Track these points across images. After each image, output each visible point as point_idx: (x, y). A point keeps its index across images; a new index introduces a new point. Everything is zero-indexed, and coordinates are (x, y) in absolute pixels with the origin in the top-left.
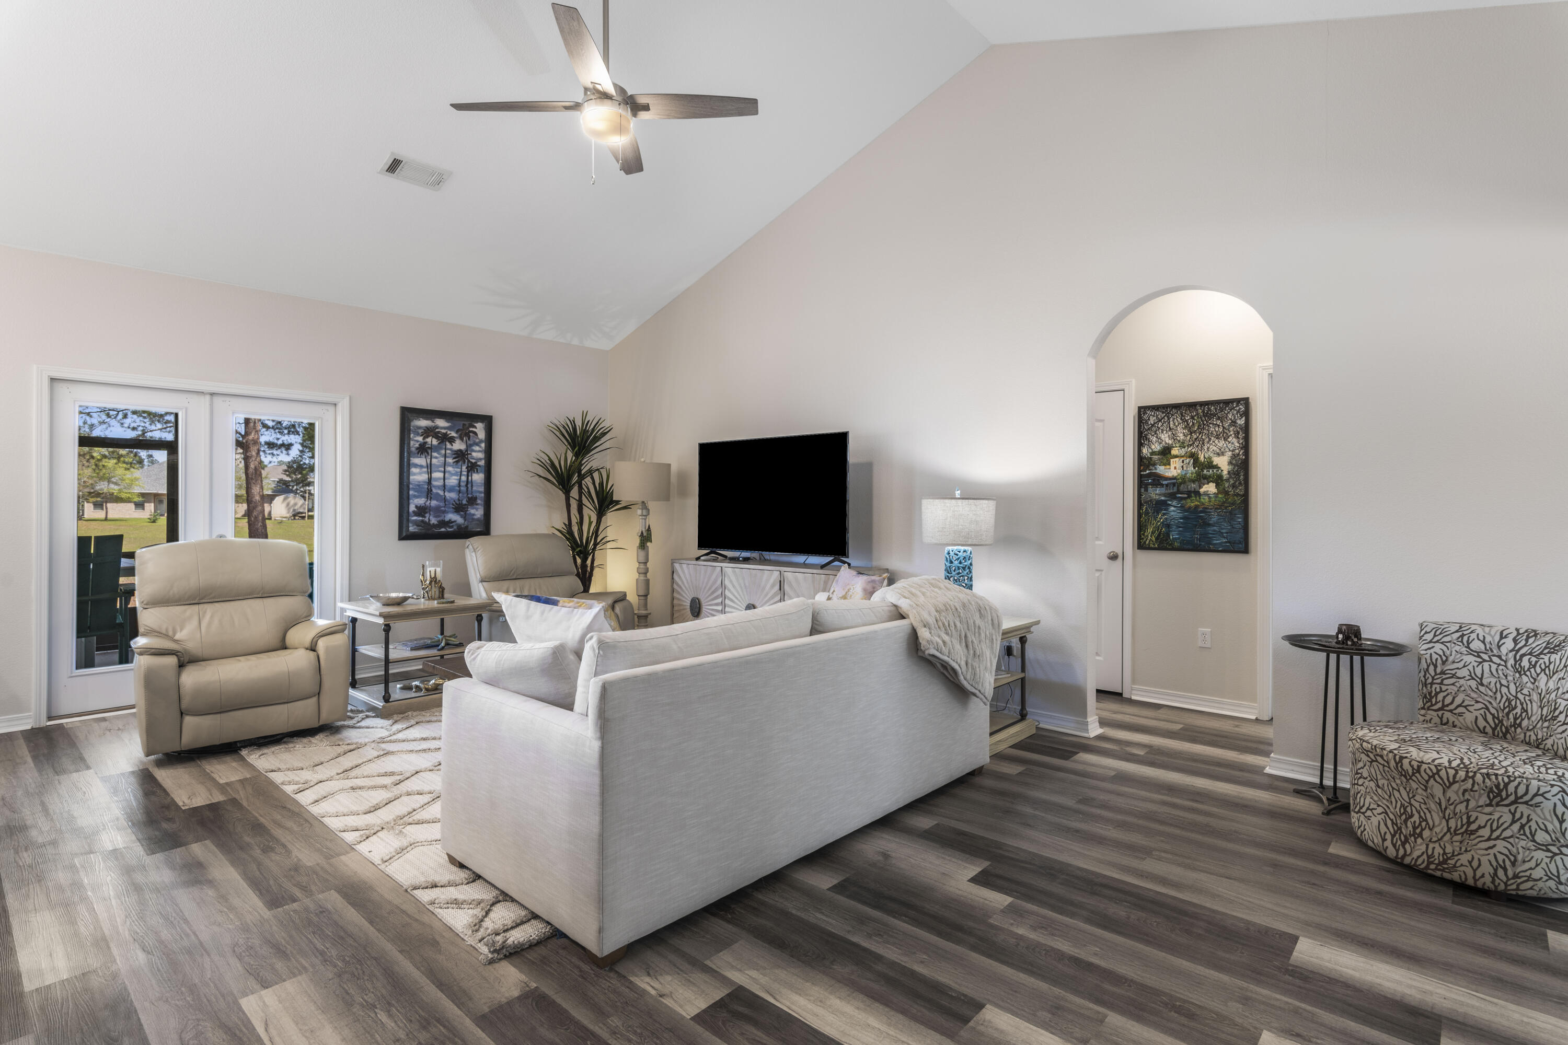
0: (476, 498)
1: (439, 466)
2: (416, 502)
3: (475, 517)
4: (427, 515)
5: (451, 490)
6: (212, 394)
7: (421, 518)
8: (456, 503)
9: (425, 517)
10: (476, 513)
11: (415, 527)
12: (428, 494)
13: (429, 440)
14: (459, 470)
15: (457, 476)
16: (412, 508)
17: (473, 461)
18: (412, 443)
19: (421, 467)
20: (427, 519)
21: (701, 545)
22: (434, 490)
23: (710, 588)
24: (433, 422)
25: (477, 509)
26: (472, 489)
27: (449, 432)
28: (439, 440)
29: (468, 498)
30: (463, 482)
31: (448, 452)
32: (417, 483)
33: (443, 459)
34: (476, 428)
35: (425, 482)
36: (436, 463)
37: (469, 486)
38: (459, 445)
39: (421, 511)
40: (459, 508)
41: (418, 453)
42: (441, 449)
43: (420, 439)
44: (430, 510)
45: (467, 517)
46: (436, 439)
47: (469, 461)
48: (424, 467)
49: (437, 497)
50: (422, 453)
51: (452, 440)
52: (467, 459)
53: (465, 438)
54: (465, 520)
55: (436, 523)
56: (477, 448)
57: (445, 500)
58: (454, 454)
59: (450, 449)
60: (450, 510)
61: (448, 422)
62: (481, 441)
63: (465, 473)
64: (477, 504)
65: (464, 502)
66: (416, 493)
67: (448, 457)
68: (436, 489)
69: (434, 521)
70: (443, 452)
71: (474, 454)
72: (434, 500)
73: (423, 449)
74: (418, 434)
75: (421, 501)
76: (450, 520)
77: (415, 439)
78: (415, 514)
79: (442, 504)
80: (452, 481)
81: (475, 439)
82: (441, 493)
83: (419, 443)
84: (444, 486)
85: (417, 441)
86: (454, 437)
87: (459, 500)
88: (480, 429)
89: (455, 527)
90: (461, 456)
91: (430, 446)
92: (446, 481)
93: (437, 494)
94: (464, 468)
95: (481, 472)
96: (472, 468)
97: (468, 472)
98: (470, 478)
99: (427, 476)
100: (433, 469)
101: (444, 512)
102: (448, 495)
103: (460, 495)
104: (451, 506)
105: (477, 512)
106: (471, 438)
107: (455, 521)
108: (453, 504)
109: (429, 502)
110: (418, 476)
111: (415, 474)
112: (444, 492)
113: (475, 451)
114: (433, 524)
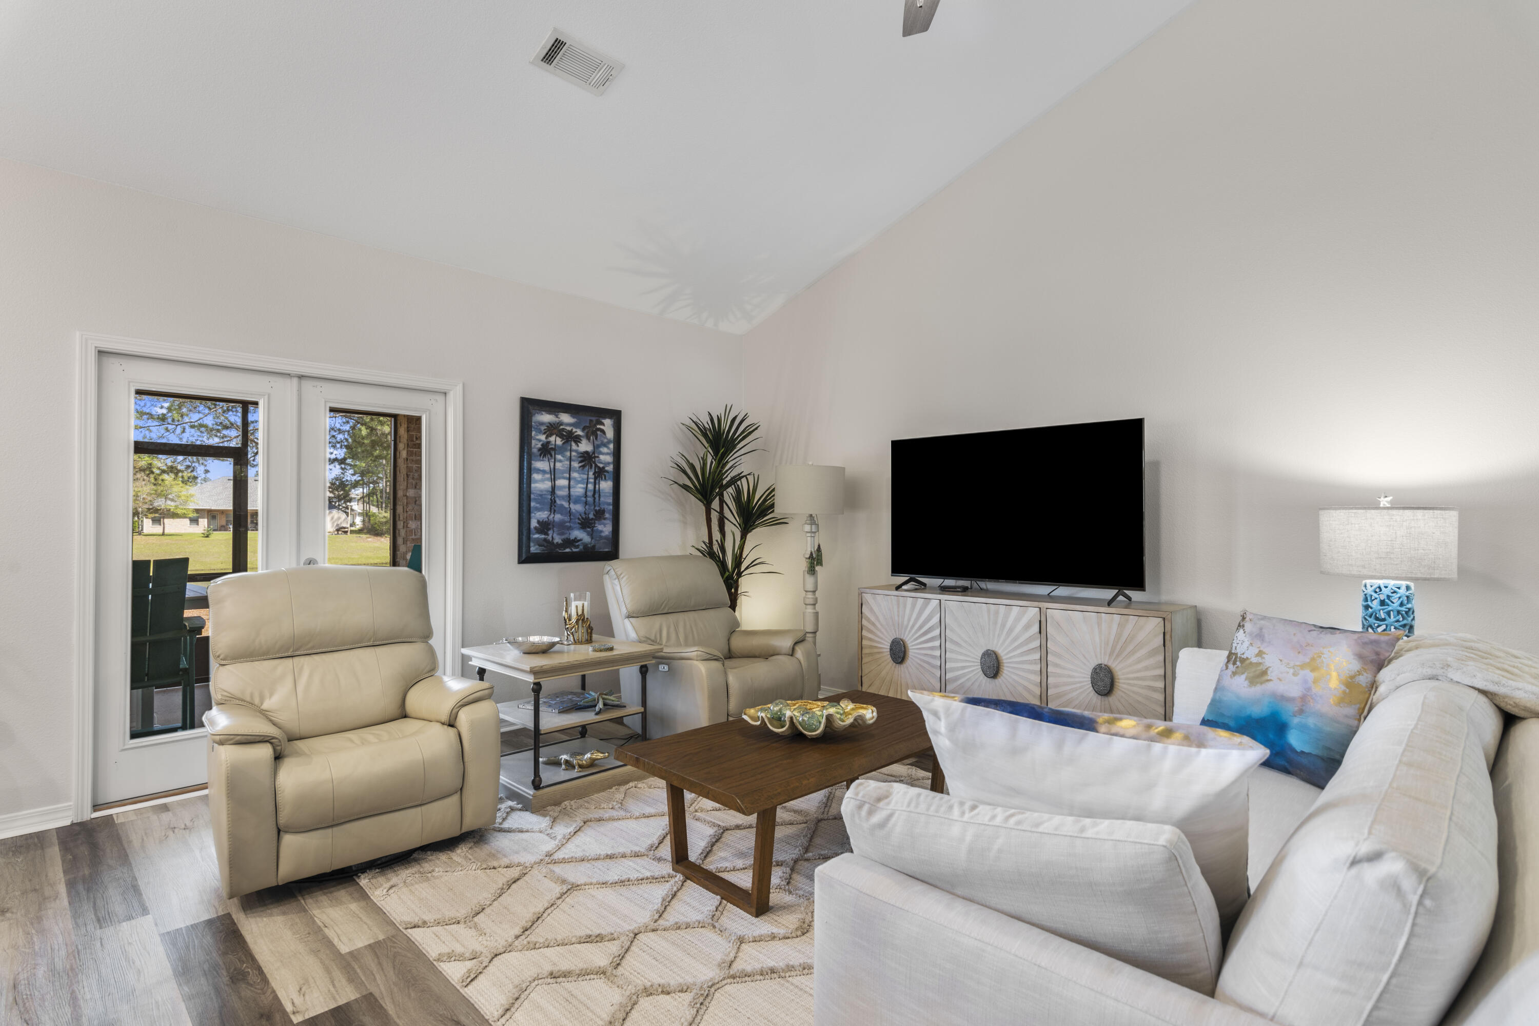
0: (603, 511)
1: (563, 472)
2: (539, 515)
3: (603, 534)
4: (550, 532)
5: (576, 502)
6: (301, 377)
7: (543, 536)
8: (582, 518)
9: (548, 535)
10: (604, 529)
11: (537, 546)
12: (551, 506)
13: (552, 439)
14: (585, 476)
15: (583, 484)
16: (534, 524)
17: (601, 466)
18: (533, 442)
19: (544, 472)
20: (550, 538)
21: (897, 568)
22: (558, 502)
23: (921, 627)
24: (557, 416)
25: (605, 525)
26: (599, 500)
27: (574, 430)
28: (563, 439)
29: (596, 510)
30: (590, 491)
31: (574, 454)
32: (538, 492)
33: (568, 463)
34: (603, 424)
35: (548, 491)
36: (561, 468)
37: (597, 496)
38: (585, 446)
39: (544, 527)
40: (586, 524)
41: (540, 456)
42: (566, 450)
43: (543, 437)
44: (553, 526)
45: (594, 534)
46: (560, 437)
47: (596, 466)
48: (547, 473)
49: (562, 510)
50: (545, 456)
51: (577, 440)
52: (594, 462)
53: (592, 438)
54: (592, 538)
55: (560, 541)
56: (604, 450)
57: (570, 513)
58: (580, 457)
59: (576, 451)
60: (575, 526)
61: (574, 418)
62: (609, 442)
63: (592, 480)
64: (605, 519)
65: (591, 516)
66: (538, 505)
67: (574, 461)
68: (560, 500)
69: (558, 539)
70: (568, 454)
71: (602, 457)
72: (558, 513)
73: (546, 451)
74: (540, 432)
75: (543, 515)
76: (575, 538)
77: (537, 437)
78: (537, 530)
79: (567, 519)
80: (578, 490)
81: (602, 439)
82: (566, 504)
83: (541, 443)
84: (569, 496)
85: (540, 440)
86: (579, 435)
87: (585, 513)
88: (608, 425)
89: (581, 547)
90: (587, 459)
91: (553, 446)
92: (571, 490)
93: (562, 505)
94: (591, 474)
95: (609, 479)
96: (600, 474)
97: (595, 479)
98: (597, 486)
99: (550, 484)
100: (556, 475)
101: (570, 528)
102: (573, 507)
103: (587, 507)
104: (577, 520)
105: (605, 529)
106: (599, 437)
107: (581, 540)
108: (579, 519)
109: (552, 516)
110: (541, 484)
111: (536, 482)
112: (569, 504)
113: (603, 454)
114: (557, 543)
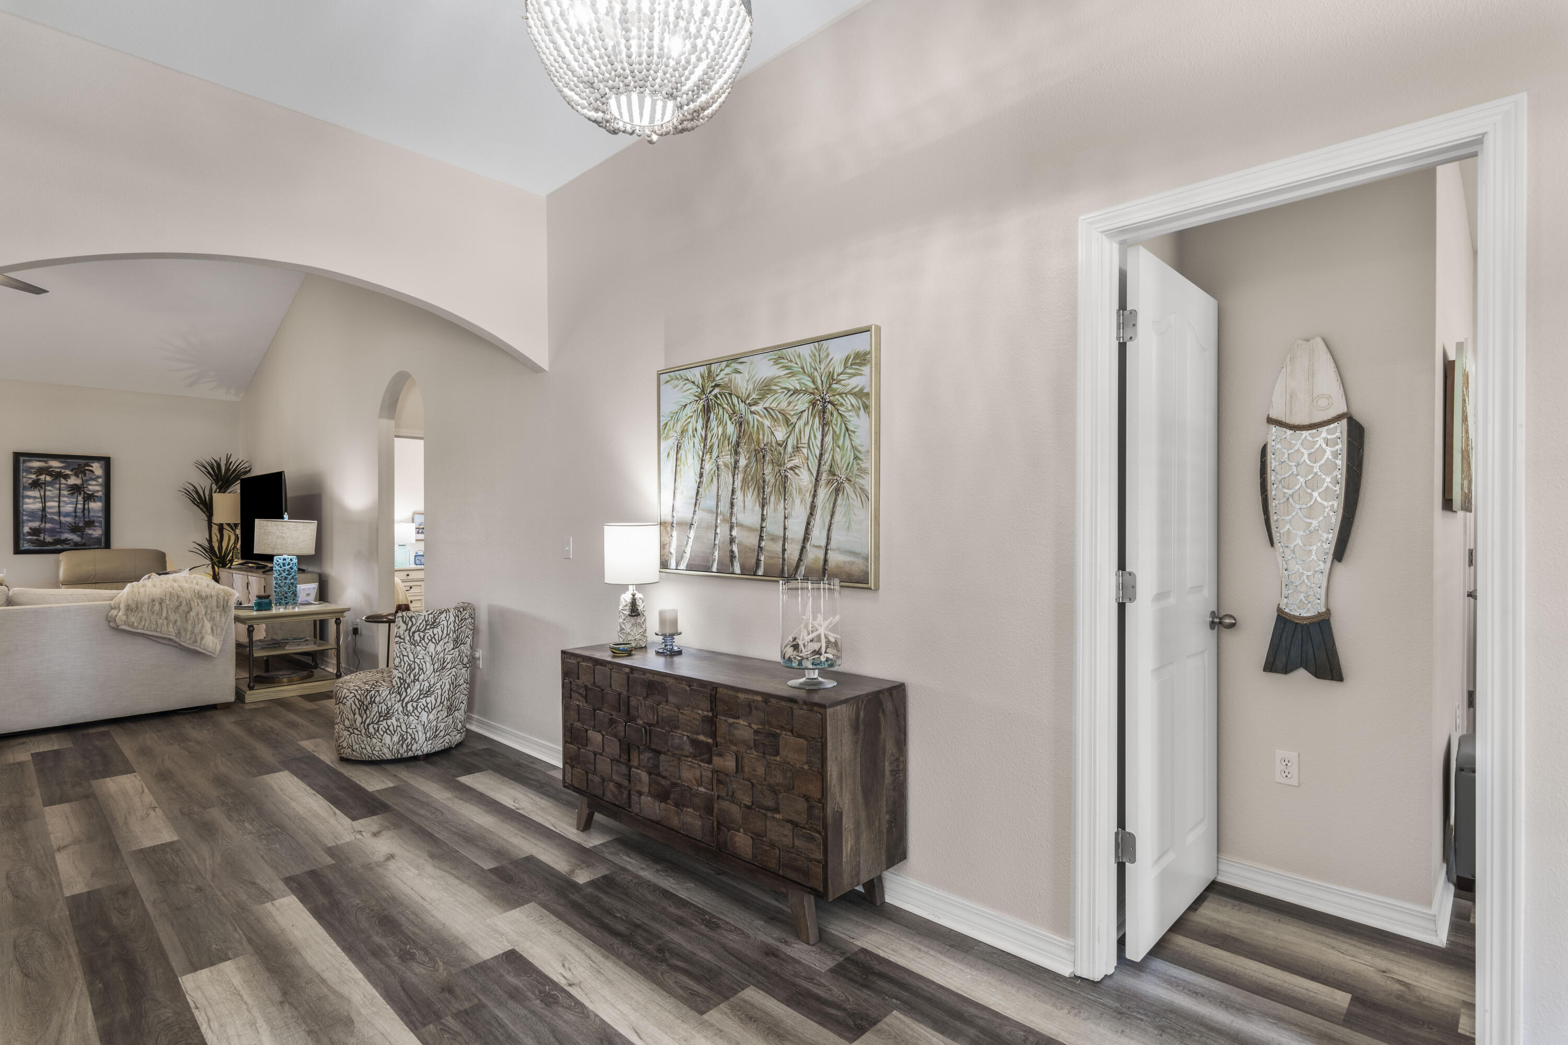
0: (93, 522)
1: (53, 497)
2: (31, 525)
3: (93, 536)
4: (42, 535)
5: (67, 515)
7: (35, 538)
8: (72, 526)
9: (40, 537)
10: (94, 533)
11: (30, 544)
12: (42, 519)
13: (42, 477)
14: (75, 500)
15: (73, 504)
16: (26, 529)
17: (90, 493)
18: (25, 480)
19: (35, 498)
20: (42, 538)
22: (49, 516)
24: (46, 463)
25: (95, 530)
26: (89, 514)
27: (63, 471)
28: (52, 477)
29: (85, 521)
30: (80, 509)
31: (62, 486)
32: (30, 510)
33: (58, 492)
34: (92, 467)
35: (39, 509)
36: (51, 495)
37: (86, 512)
38: (73, 481)
39: (35, 532)
40: (75, 529)
41: (31, 487)
42: (56, 484)
43: (34, 476)
44: (45, 531)
45: (85, 536)
46: (50, 476)
47: (85, 493)
48: (38, 498)
49: (52, 521)
50: (35, 487)
51: (66, 477)
52: (83, 491)
53: (80, 475)
54: (82, 539)
55: (51, 541)
56: (94, 483)
57: (60, 523)
58: (69, 488)
59: (65, 484)
60: (66, 531)
61: (62, 463)
62: (99, 477)
63: (82, 502)
64: (94, 526)
65: (81, 525)
66: (30, 518)
67: (63, 490)
68: (51, 515)
69: (49, 539)
70: (58, 486)
71: (90, 487)
72: (49, 523)
73: (36, 484)
74: (32, 473)
75: (36, 524)
76: (66, 538)
77: (29, 476)
78: (29, 534)
79: (57, 526)
80: (69, 508)
81: (92, 476)
82: (56, 518)
84: (59, 512)
85: (30, 478)
86: (69, 474)
87: (75, 523)
88: (97, 468)
89: (72, 544)
90: (75, 489)
91: (43, 482)
92: (61, 508)
93: (53, 518)
94: (80, 498)
95: (99, 501)
96: (89, 497)
97: (84, 501)
98: (86, 506)
99: (41, 505)
100: (47, 499)
101: (60, 532)
102: (63, 519)
103: (77, 519)
104: (67, 528)
105: (97, 532)
106: (87, 475)
107: (72, 540)
108: (69, 526)
109: (43, 525)
110: (31, 504)
111: (29, 504)
112: (60, 517)
113: (92, 485)
114: (49, 542)
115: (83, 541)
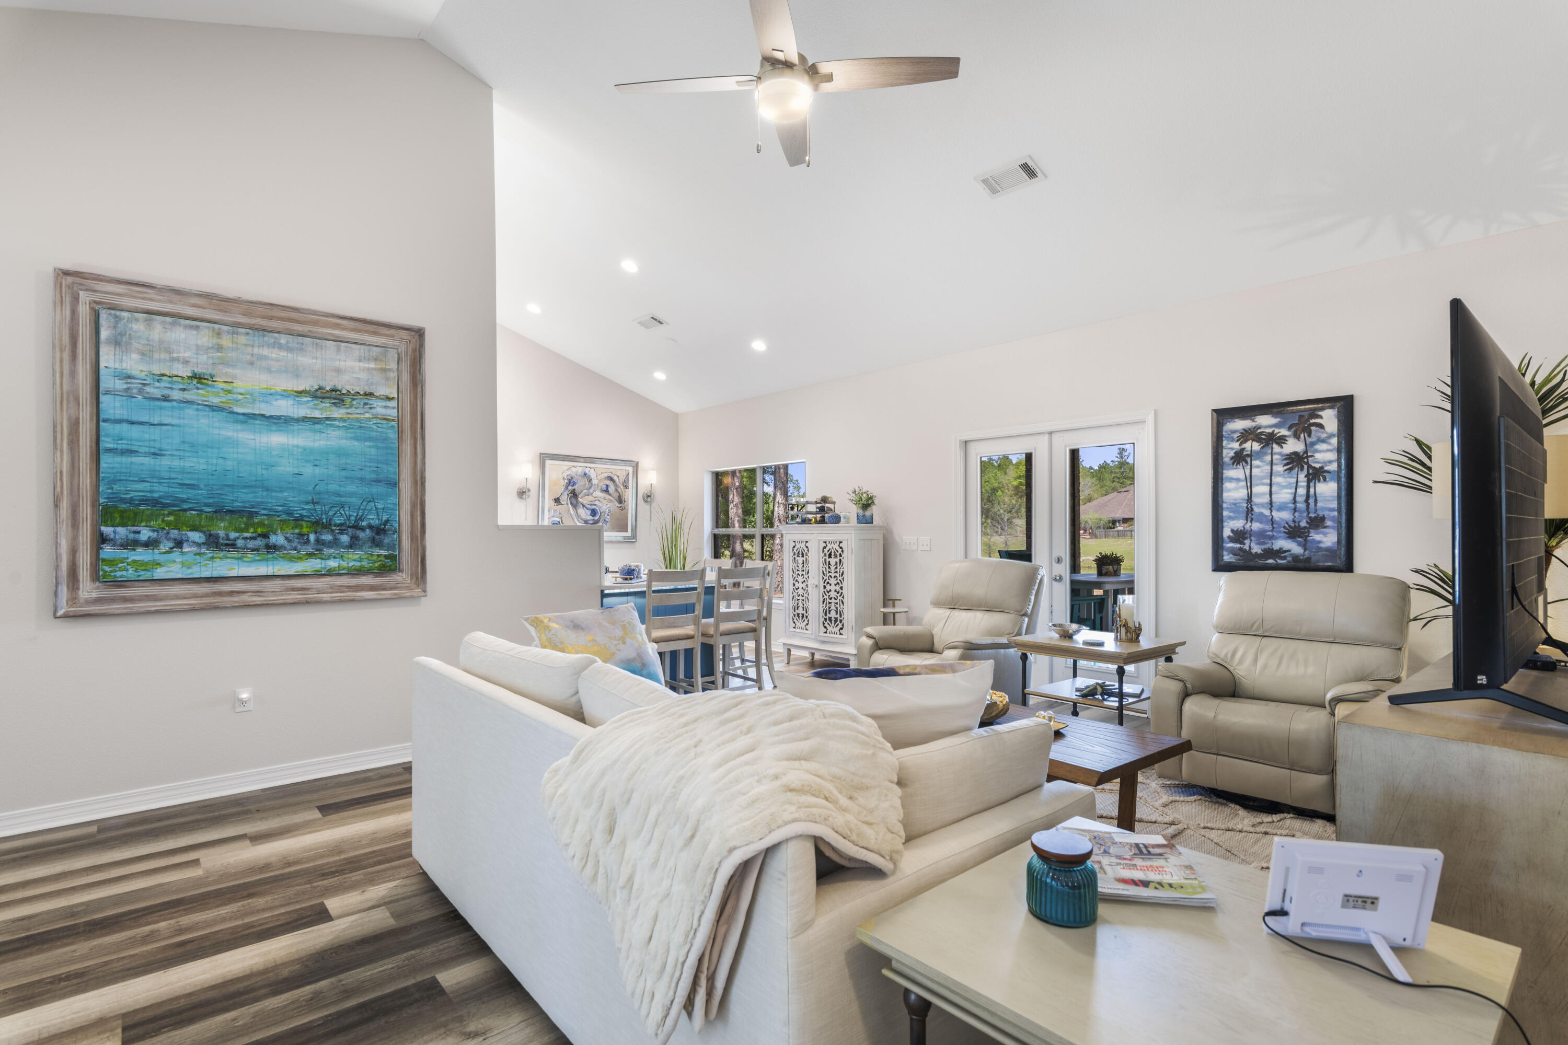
0: (1323, 519)
1: (1262, 478)
2: (1231, 525)
3: (1322, 545)
4: (1247, 542)
5: (1281, 508)
6: (1051, 433)
7: (1238, 545)
8: (1290, 526)
9: (1244, 544)
10: (1324, 539)
11: (1231, 556)
12: (1247, 515)
13: (1247, 445)
15: (1291, 488)
16: (1227, 533)
17: (1317, 466)
18: (1225, 452)
19: (1238, 480)
20: (1246, 547)
22: (1256, 510)
24: (1253, 421)
25: (1325, 534)
26: (1316, 505)
27: (1276, 431)
28: (1261, 443)
30: (1301, 496)
32: (1232, 501)
33: (1269, 468)
34: (1321, 417)
35: (1243, 499)
36: (1258, 474)
37: (1311, 501)
38: (1293, 446)
39: (1239, 536)
40: (1294, 532)
41: (1233, 464)
42: (1266, 454)
43: (1236, 445)
44: (1251, 536)
45: (1308, 545)
46: (1258, 442)
47: (1309, 466)
48: (1242, 481)
49: (1261, 518)
50: (1238, 463)
51: (1281, 441)
52: (1307, 463)
53: (1302, 436)
54: (1305, 550)
55: (1260, 551)
56: (1323, 446)
57: (1272, 521)
58: (1286, 459)
59: (1280, 454)
60: (1280, 535)
61: (1276, 418)
62: (1331, 436)
63: (1305, 484)
64: (1325, 527)
65: (1303, 524)
66: (1231, 514)
67: (1276, 464)
68: (1258, 507)
69: (1256, 549)
70: (1268, 458)
72: (1257, 521)
73: (1240, 458)
74: (1233, 440)
75: (1239, 524)
76: (1281, 549)
77: (1229, 446)
78: (1232, 540)
79: (1268, 527)
80: (1283, 495)
81: (1319, 434)
83: (1234, 451)
84: (1271, 503)
85: (1232, 449)
86: (1285, 436)
87: (1294, 521)
89: (1290, 559)
90: (1295, 461)
91: (1249, 453)
92: (1273, 496)
93: (1261, 514)
94: (1302, 477)
95: (1332, 480)
96: (1316, 475)
97: (1309, 482)
98: (1312, 490)
99: (1246, 492)
100: (1253, 482)
101: (1272, 538)
102: (1277, 515)
103: (1297, 514)
104: (1282, 529)
105: (1328, 538)
106: (1313, 433)
108: (1285, 527)
109: (1249, 524)
110: (1234, 492)
111: (1229, 490)
112: (1271, 511)
113: (1320, 452)
114: (1256, 553)
115: (1307, 553)
